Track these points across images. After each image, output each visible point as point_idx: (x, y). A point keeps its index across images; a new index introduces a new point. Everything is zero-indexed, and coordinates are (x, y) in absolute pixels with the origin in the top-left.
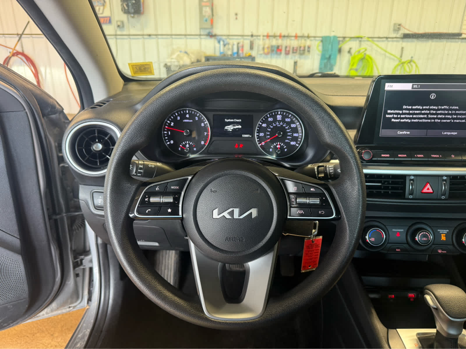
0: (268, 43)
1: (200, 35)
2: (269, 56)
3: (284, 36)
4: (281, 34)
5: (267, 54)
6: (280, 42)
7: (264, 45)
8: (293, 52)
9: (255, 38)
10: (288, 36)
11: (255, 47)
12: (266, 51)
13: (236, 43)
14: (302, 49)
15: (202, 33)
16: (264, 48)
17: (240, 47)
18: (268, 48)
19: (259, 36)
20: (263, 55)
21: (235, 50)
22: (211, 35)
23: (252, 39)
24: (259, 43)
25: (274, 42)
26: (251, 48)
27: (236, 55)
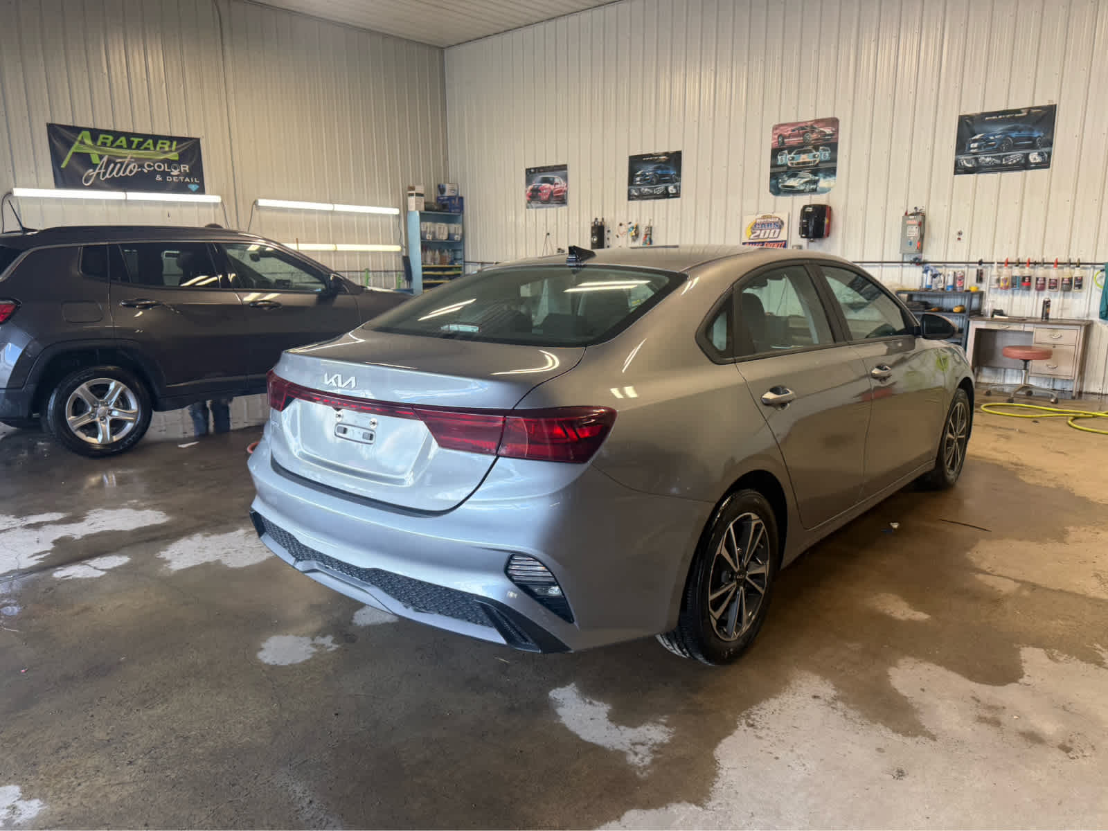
0: (1006, 272)
1: (903, 262)
2: (1009, 291)
3: (1035, 263)
4: (1029, 260)
5: (1007, 288)
6: (1027, 271)
7: (999, 276)
8: (1050, 288)
9: (983, 265)
10: (1043, 263)
11: (987, 278)
12: (1002, 284)
13: (951, 273)
14: (1066, 281)
15: (905, 260)
16: (998, 281)
17: (959, 279)
18: (1006, 280)
19: (993, 263)
20: (999, 290)
21: (950, 282)
22: (918, 262)
23: (980, 268)
24: (991, 273)
25: (1017, 272)
26: (980, 278)
27: (950, 289)
